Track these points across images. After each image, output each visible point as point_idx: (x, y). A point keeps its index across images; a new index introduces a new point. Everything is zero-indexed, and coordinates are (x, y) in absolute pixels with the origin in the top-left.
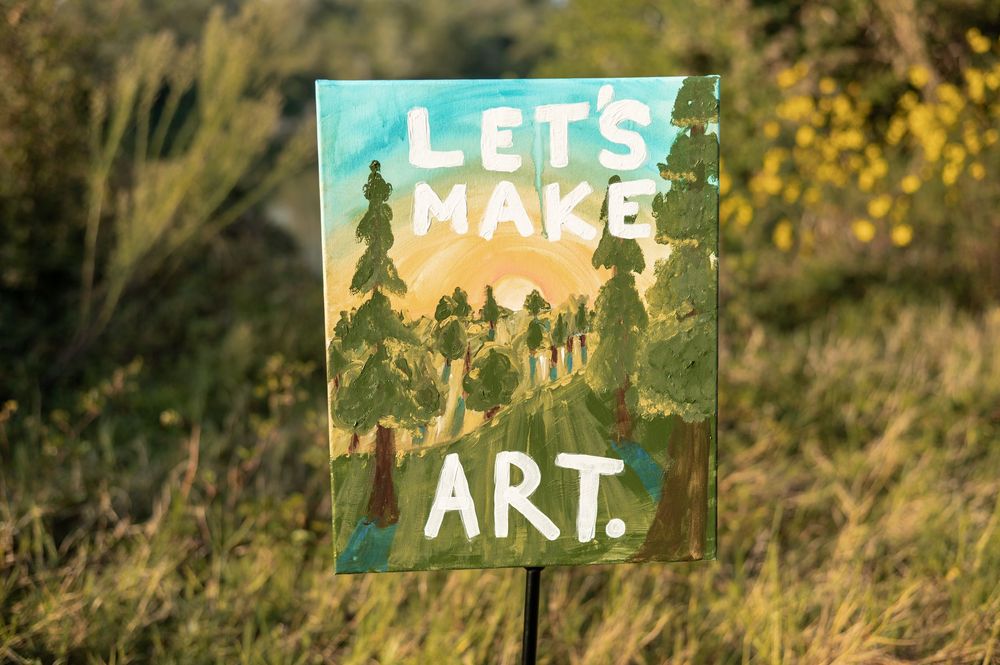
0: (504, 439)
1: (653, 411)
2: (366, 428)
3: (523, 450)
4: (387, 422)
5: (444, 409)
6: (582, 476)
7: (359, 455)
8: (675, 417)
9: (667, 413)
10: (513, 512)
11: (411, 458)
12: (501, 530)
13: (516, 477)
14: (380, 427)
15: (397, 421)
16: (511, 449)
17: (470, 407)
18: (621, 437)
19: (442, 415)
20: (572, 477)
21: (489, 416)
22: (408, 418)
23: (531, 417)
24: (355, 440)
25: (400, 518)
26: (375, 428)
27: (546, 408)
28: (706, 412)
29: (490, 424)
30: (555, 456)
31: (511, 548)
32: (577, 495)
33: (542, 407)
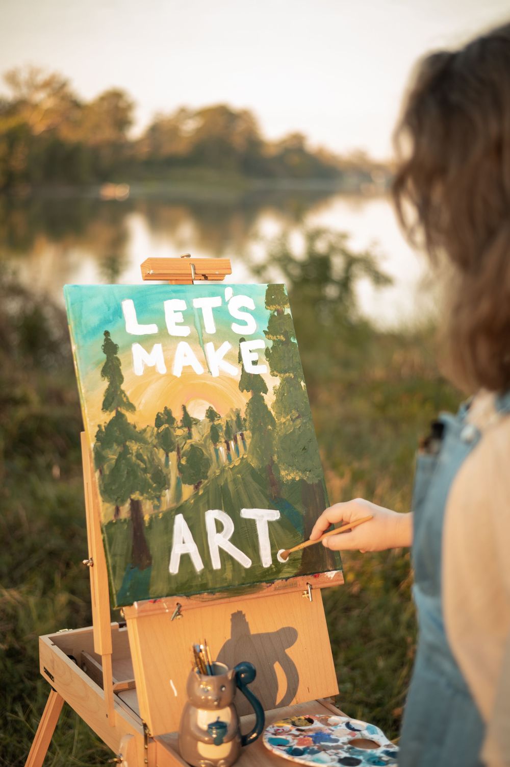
0: (208, 502)
1: (289, 478)
2: (123, 502)
3: (220, 509)
4: (136, 496)
5: (169, 485)
6: (257, 523)
7: (121, 520)
8: (302, 481)
9: (297, 479)
10: (222, 552)
11: (154, 519)
12: (216, 564)
13: (219, 527)
14: (132, 500)
15: (142, 494)
16: (213, 509)
17: (185, 483)
18: (275, 496)
19: (168, 488)
20: (252, 523)
21: (196, 488)
22: (147, 493)
23: (221, 487)
24: (117, 511)
25: (153, 562)
26: (129, 501)
27: (229, 480)
28: (317, 476)
29: (198, 493)
30: (239, 511)
31: (224, 576)
32: (257, 536)
33: (226, 480)
